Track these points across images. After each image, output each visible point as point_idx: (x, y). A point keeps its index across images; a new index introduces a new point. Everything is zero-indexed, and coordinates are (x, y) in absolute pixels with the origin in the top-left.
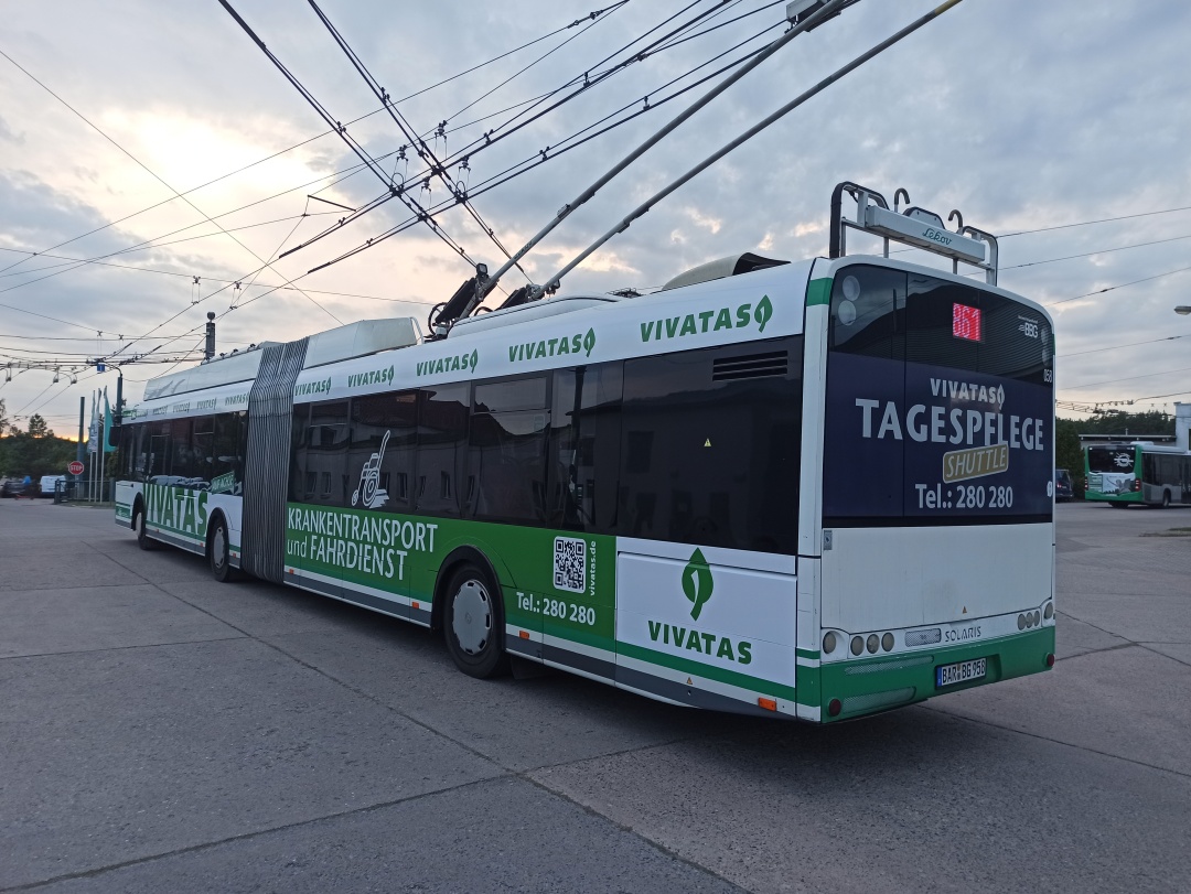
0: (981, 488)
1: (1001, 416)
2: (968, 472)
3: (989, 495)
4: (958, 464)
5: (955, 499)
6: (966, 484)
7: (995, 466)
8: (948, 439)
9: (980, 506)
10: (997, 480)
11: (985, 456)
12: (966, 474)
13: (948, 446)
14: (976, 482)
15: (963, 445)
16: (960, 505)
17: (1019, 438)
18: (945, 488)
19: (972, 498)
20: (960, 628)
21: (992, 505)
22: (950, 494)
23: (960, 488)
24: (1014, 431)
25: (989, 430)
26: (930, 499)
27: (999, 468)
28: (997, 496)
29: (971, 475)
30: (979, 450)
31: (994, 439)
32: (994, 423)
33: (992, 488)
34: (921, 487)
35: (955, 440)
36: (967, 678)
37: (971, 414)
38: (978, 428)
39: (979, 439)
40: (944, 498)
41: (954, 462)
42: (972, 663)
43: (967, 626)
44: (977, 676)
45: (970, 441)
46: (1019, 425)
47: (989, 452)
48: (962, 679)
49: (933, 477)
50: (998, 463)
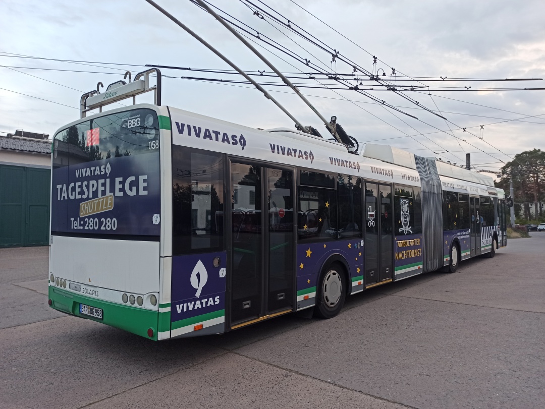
0: (96, 219)
1: (108, 180)
2: (90, 211)
3: (101, 223)
4: (86, 208)
5: (84, 225)
6: (89, 217)
7: (104, 208)
8: (82, 196)
9: (96, 228)
10: (106, 215)
11: (98, 203)
12: (89, 213)
13: (82, 200)
14: (93, 217)
15: (88, 198)
16: (86, 228)
17: (121, 190)
18: (81, 219)
19: (92, 225)
20: (89, 288)
21: (102, 228)
22: (82, 223)
23: (86, 219)
24: (118, 186)
25: (101, 189)
26: (75, 225)
27: (107, 208)
28: (106, 224)
29: (91, 213)
30: (96, 201)
31: (104, 193)
32: (104, 185)
33: (103, 219)
34: (72, 219)
35: (85, 197)
36: (92, 315)
37: (92, 182)
38: (95, 189)
39: (95, 194)
40: (80, 225)
41: (84, 207)
42: (95, 309)
43: (92, 289)
44: (97, 316)
45: (91, 196)
46: (123, 183)
47: (101, 200)
48: (90, 315)
49: (76, 215)
50: (106, 205)
